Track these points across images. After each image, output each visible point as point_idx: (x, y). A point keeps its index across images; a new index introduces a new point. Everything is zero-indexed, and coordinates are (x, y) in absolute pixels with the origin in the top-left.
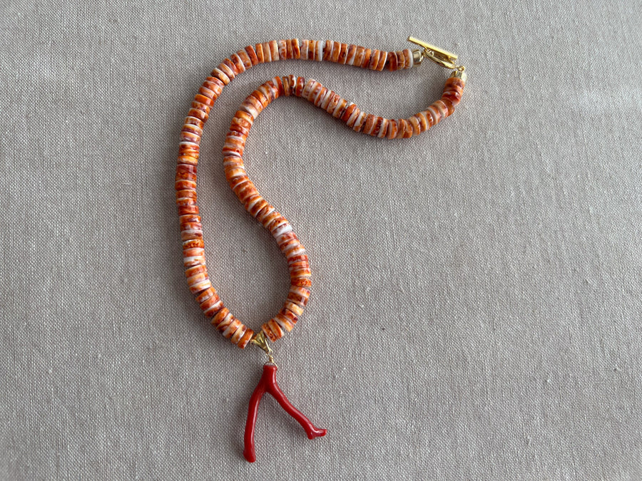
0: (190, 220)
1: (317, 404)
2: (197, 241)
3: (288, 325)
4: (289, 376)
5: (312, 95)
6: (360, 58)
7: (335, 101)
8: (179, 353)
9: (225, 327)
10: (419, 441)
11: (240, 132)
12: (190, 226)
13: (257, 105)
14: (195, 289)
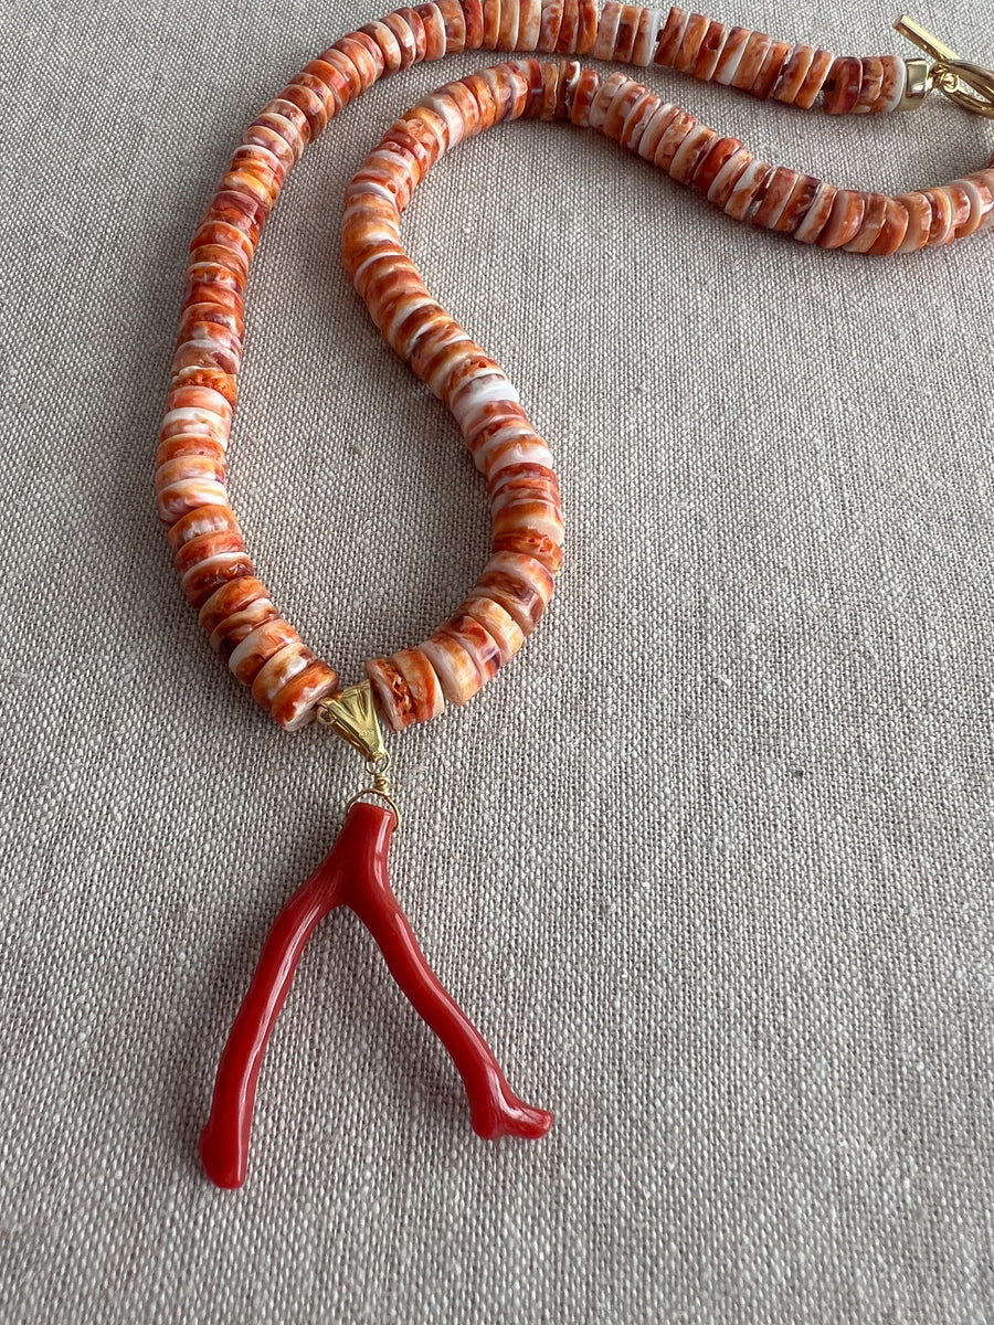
0: (211, 316)
1: (524, 1002)
2: (216, 372)
3: (464, 669)
4: (434, 871)
5: (619, 106)
6: (759, 53)
7: (685, 122)
8: (65, 711)
9: (242, 630)
10: (939, 1261)
11: (406, 147)
12: (206, 330)
13: (465, 101)
14: (175, 496)
